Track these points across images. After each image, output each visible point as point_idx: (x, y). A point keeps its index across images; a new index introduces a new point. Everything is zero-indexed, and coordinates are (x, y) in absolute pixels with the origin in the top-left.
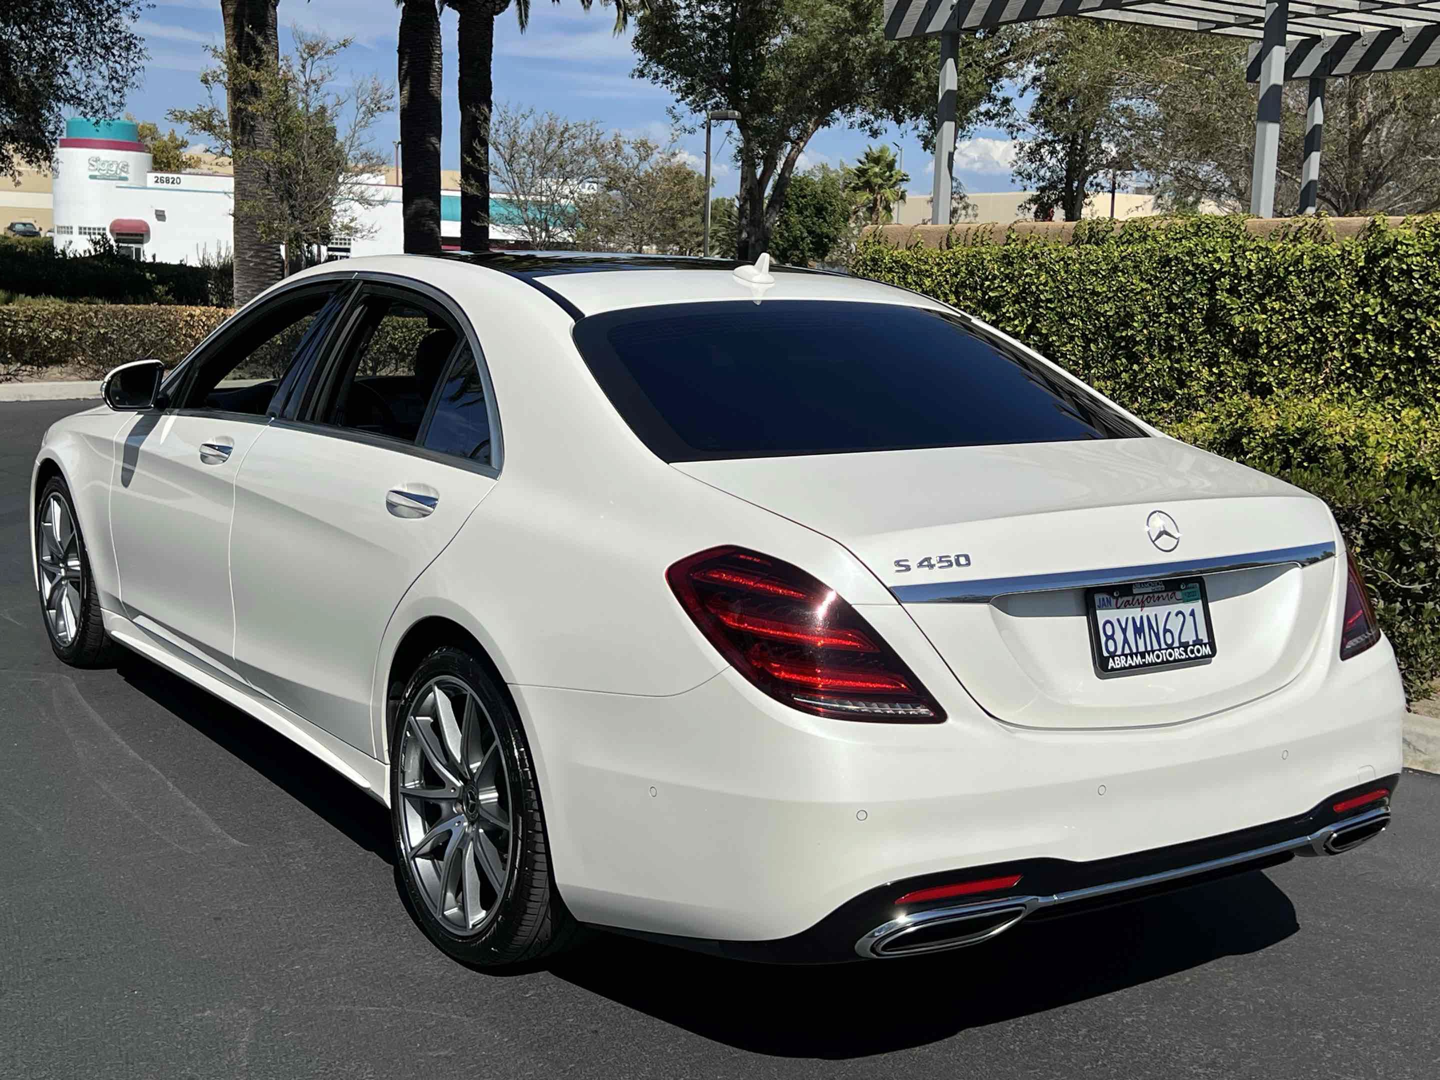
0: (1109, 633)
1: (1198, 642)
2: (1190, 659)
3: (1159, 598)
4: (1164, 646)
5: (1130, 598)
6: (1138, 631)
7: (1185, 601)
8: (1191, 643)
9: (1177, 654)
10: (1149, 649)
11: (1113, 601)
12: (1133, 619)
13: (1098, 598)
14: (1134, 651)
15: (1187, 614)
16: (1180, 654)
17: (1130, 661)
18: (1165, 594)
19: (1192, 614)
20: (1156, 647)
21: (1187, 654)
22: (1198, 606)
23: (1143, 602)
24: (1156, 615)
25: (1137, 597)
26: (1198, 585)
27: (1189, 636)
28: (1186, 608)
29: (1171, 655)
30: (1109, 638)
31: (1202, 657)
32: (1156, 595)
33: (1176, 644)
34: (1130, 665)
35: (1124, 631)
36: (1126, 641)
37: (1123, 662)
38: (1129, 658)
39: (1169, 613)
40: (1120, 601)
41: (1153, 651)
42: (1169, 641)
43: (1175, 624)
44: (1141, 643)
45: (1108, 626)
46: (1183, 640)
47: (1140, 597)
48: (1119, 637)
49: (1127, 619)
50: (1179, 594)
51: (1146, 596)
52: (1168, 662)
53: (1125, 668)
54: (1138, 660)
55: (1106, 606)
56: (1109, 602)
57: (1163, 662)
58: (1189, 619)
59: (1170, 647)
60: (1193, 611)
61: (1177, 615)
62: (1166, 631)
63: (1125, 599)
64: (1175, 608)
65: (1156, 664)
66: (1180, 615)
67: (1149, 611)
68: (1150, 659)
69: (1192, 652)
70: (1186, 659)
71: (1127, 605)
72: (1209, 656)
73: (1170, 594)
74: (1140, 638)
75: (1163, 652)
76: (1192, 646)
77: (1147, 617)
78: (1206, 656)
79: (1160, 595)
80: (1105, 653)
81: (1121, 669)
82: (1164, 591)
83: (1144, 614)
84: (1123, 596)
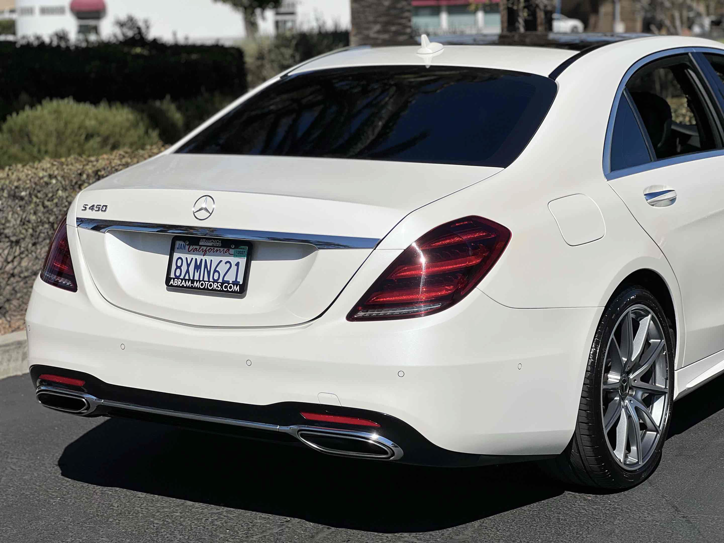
0: (179, 264)
1: (235, 283)
2: (223, 291)
3: (217, 250)
4: (211, 280)
5: (198, 247)
6: (198, 267)
7: (235, 255)
8: (231, 282)
9: (215, 286)
10: (201, 279)
11: (187, 247)
12: (196, 259)
13: (178, 243)
14: (192, 278)
15: (233, 264)
16: (217, 287)
17: (183, 283)
18: (222, 249)
19: (237, 264)
20: (206, 279)
21: (222, 287)
22: (243, 261)
23: (206, 251)
24: (211, 260)
25: (202, 247)
26: (247, 247)
27: (230, 278)
28: (234, 260)
29: (211, 285)
30: (178, 267)
31: (232, 292)
32: (216, 249)
33: (220, 280)
34: (183, 285)
35: (188, 265)
36: (188, 271)
37: (179, 283)
38: (184, 281)
39: (221, 261)
40: (191, 247)
41: (200, 281)
42: (216, 278)
43: (222, 269)
44: (197, 275)
45: (180, 261)
46: (225, 279)
47: (205, 248)
48: (184, 268)
49: (192, 259)
50: (232, 251)
51: (208, 248)
52: (208, 289)
53: (179, 286)
54: (189, 284)
55: (182, 249)
56: (185, 247)
57: (204, 289)
58: (234, 268)
59: (215, 281)
60: (238, 263)
61: (226, 263)
62: (215, 271)
63: (195, 247)
64: (225, 259)
65: (200, 288)
66: (228, 265)
67: (208, 258)
68: (196, 285)
69: (226, 287)
70: (220, 291)
71: (195, 251)
72: (237, 292)
73: (225, 250)
74: (197, 272)
75: (207, 283)
76: (229, 284)
77: (206, 260)
78: (235, 292)
79: (218, 249)
80: (172, 276)
81: (177, 286)
82: (221, 247)
83: (204, 258)
84: (193, 245)
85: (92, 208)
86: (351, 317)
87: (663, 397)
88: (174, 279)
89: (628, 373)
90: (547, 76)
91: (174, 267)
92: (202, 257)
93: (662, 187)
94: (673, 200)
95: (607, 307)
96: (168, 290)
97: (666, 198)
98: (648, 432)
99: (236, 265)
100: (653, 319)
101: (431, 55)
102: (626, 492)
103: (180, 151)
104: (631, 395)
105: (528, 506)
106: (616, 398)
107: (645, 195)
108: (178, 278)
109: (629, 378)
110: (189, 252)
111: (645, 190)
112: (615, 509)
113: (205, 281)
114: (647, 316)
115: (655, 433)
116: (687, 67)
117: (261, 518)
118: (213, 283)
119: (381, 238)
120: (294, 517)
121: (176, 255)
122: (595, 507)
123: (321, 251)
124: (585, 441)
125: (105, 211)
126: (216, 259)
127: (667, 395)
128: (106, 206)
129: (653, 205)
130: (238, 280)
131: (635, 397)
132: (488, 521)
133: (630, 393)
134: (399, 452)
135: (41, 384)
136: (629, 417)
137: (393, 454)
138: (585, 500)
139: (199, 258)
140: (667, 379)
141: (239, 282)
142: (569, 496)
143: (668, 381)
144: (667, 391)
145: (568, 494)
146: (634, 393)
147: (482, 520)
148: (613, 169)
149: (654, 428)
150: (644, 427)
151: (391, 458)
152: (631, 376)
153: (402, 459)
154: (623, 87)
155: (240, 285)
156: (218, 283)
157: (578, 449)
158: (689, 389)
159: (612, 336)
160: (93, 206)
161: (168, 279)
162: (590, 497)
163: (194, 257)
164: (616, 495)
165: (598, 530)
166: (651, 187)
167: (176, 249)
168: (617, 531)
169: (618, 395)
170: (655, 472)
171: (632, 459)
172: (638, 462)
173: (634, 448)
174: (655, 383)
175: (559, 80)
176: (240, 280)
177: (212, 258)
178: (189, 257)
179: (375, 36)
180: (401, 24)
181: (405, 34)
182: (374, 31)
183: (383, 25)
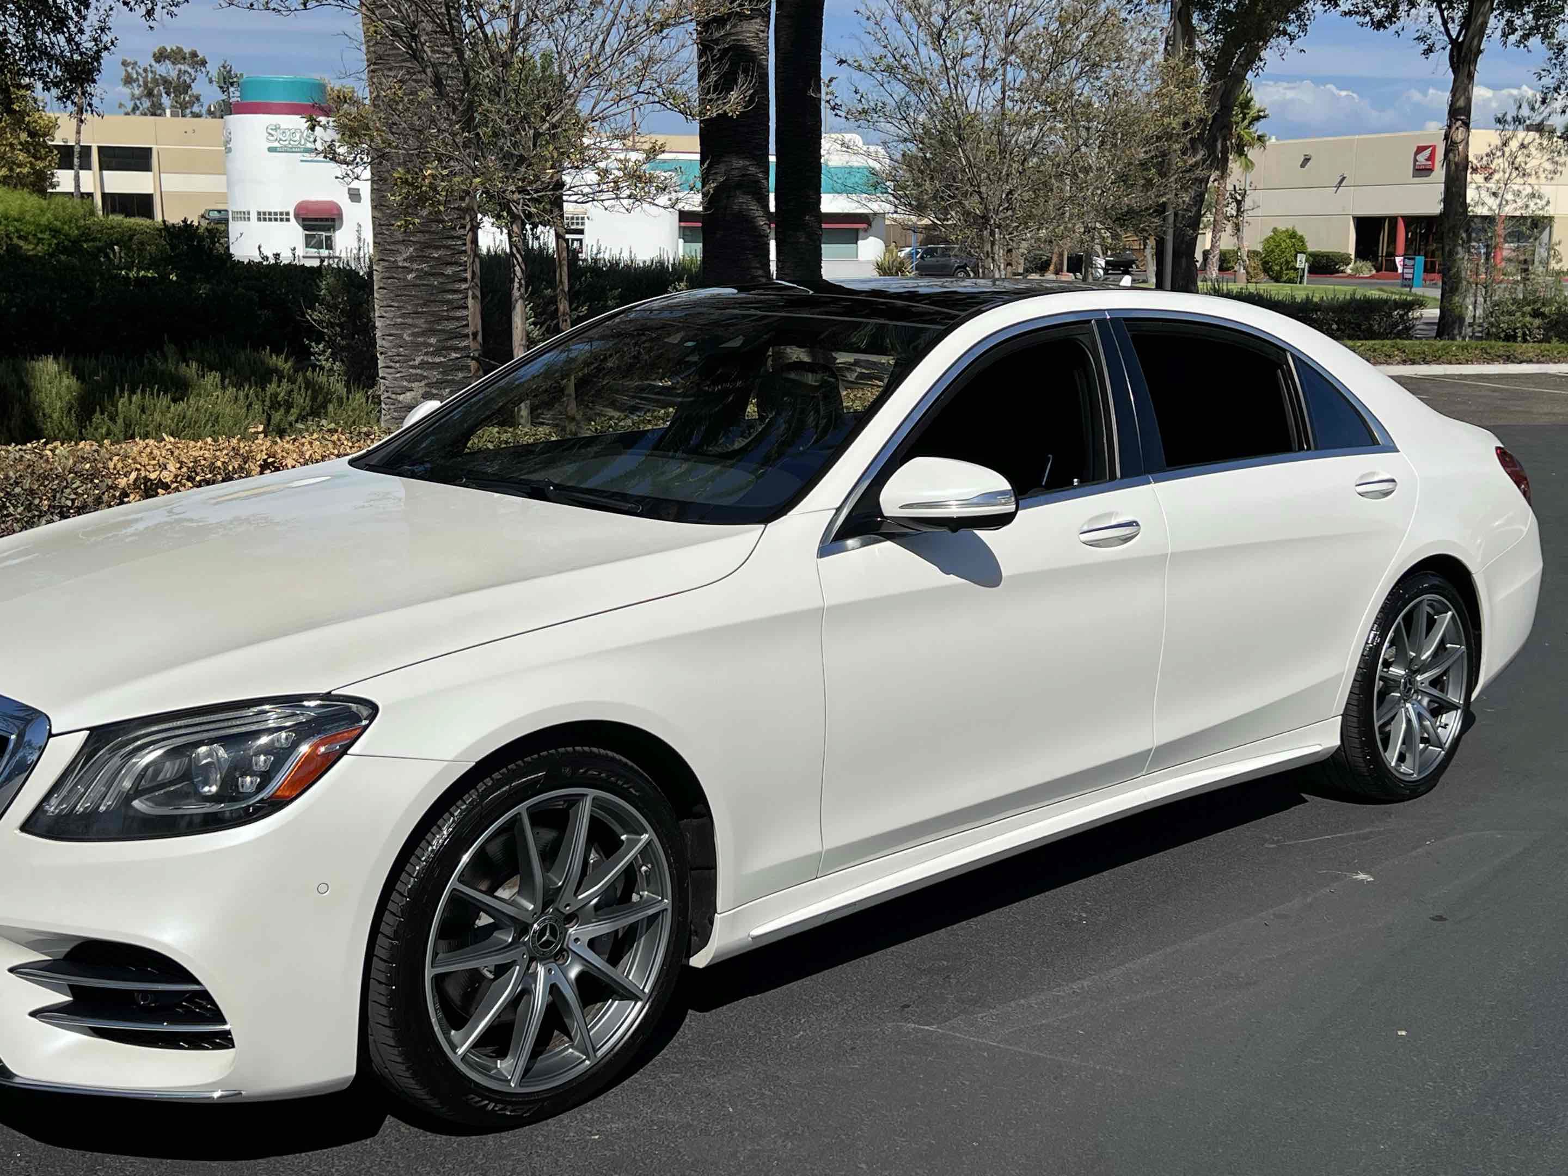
179: (405, 264)
180: (448, 247)
181: (456, 263)
182: (405, 256)
183: (417, 246)
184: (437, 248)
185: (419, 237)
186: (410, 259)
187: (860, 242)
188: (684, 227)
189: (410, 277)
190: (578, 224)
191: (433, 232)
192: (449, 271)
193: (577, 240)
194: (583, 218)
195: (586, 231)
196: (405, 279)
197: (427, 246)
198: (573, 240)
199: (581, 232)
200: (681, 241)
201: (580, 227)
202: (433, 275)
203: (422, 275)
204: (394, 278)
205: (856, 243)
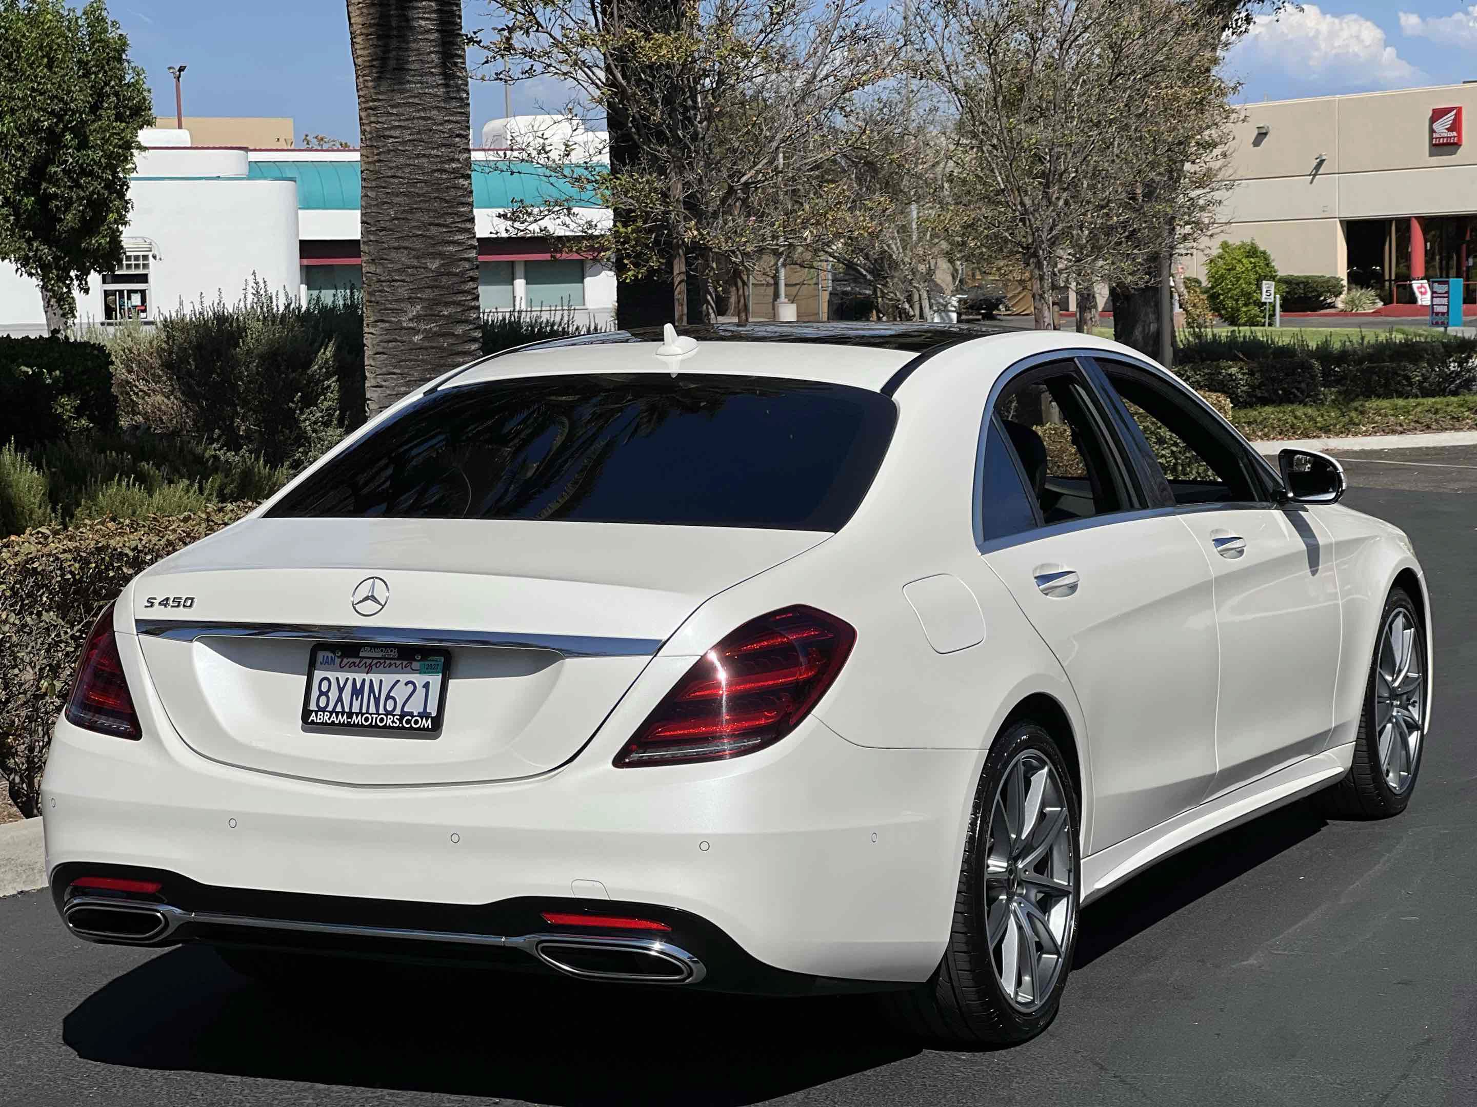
0: (324, 689)
1: (424, 715)
2: (403, 728)
3: (390, 665)
4: (381, 711)
5: (357, 661)
6: (357, 692)
7: (421, 672)
8: (415, 714)
9: (389, 721)
10: (364, 711)
11: (338, 661)
12: (354, 680)
13: (321, 655)
14: (347, 710)
15: (419, 686)
16: (393, 722)
17: (333, 718)
18: (398, 662)
19: (426, 686)
20: (372, 709)
21: (401, 722)
22: (435, 680)
23: (370, 666)
24: (381, 681)
25: (365, 660)
26: (442, 658)
27: (415, 707)
28: (419, 679)
29: (382, 720)
30: (322, 693)
31: (419, 729)
32: (388, 662)
33: (398, 711)
34: (333, 722)
35: (341, 690)
36: (340, 699)
37: (326, 718)
38: (334, 715)
39: (398, 681)
40: (345, 661)
41: (363, 714)
42: (389, 708)
43: (400, 693)
44: (356, 704)
45: (325, 683)
46: (405, 710)
47: (369, 661)
48: (334, 695)
49: (347, 679)
50: (416, 665)
51: (375, 661)
52: (376, 726)
53: (326, 724)
54: (344, 719)
55: (328, 665)
56: (333, 660)
57: (370, 726)
58: (421, 691)
59: (387, 713)
60: (428, 683)
61: (406, 684)
62: (388, 697)
63: (352, 660)
64: (405, 678)
65: (363, 726)
66: (410, 686)
67: (375, 678)
68: (355, 720)
69: (408, 722)
70: (398, 728)
71: (352, 667)
72: (428, 729)
73: (405, 663)
74: (357, 699)
75: (375, 716)
76: (413, 717)
77: (371, 680)
78: (424, 729)
79: (393, 662)
80: (313, 707)
81: (322, 724)
82: (398, 659)
83: (368, 677)
84: (348, 657)
85: (165, 603)
86: (620, 761)
87: (1064, 901)
88: (316, 712)
89: (1016, 859)
90: (878, 391)
91: (315, 693)
92: (364, 676)
93: (1057, 566)
94: (1073, 588)
95: (991, 750)
96: (304, 730)
97: (1066, 582)
98: (1044, 956)
99: (424, 687)
100: (1050, 774)
101: (680, 358)
102: (1018, 1048)
103: (272, 513)
104: (1020, 895)
105: (872, 1070)
106: (1001, 897)
107: (1036, 578)
108: (323, 710)
109: (1016, 868)
110: (341, 668)
111: (1036, 569)
112: (1008, 1070)
113: (371, 714)
114: (1042, 768)
115: (1055, 957)
116: (1072, 380)
117: (449, 1101)
118: (386, 715)
119: (665, 638)
120: (505, 1097)
121: (318, 675)
122: (976, 1068)
123: (568, 661)
124: (962, 961)
125: (191, 606)
126: (388, 679)
127: (1071, 896)
128: (192, 599)
129: (1046, 594)
130: (428, 711)
131: (1026, 897)
132: (816, 1091)
133: (1019, 891)
134: (700, 970)
135: (73, 895)
136: (1020, 928)
137: (690, 974)
138: (959, 1059)
139: (359, 677)
140: (1070, 871)
141: (430, 713)
142: (930, 1056)
143: (1072, 875)
144: (1071, 889)
145: (929, 1054)
146: (1025, 892)
147: (806, 1091)
148: (986, 538)
149: (1053, 948)
150: (1040, 947)
151: (687, 981)
152: (1020, 865)
153: (705, 981)
154: (991, 409)
155: (432, 718)
156: (394, 716)
157: (950, 978)
158: (1099, 890)
159: (998, 796)
160: (167, 599)
161: (306, 713)
162: (965, 1056)
163: (351, 676)
164: (1003, 1052)
165: (989, 1096)
166: (1043, 566)
167: (318, 664)
168: (1018, 1098)
169: (1005, 891)
170: (1056, 1021)
171: (1025, 997)
172: (1033, 1001)
173: (1027, 979)
174: (1052, 877)
175: (897, 397)
176: (433, 710)
177: (383, 677)
178: (342, 676)
179: (411, 325)
180: (458, 304)
181: (466, 321)
182: (410, 315)
183: (426, 304)
184: (447, 304)
185: (428, 294)
186: (418, 318)
187: (587, 280)
188: (307, 266)
189: (416, 338)
190: (137, 266)
191: (442, 287)
192: (459, 330)
193: (136, 291)
194: (145, 258)
195: (150, 278)
196: (411, 342)
197: (435, 302)
198: (130, 292)
199: (144, 279)
200: (304, 287)
201: (141, 271)
202: (443, 335)
203: (430, 336)
204: (396, 341)
205: (582, 282)
